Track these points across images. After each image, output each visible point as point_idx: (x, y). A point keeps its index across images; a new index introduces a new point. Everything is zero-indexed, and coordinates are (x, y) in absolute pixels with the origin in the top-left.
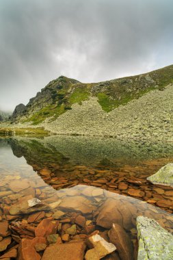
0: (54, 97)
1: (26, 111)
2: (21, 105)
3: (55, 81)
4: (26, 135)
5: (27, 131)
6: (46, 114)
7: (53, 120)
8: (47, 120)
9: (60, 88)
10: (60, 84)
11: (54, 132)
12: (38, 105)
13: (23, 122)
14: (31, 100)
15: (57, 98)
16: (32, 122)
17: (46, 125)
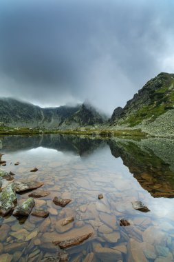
0: (152, 98)
1: (123, 113)
2: (119, 108)
3: (153, 80)
4: (124, 137)
5: (124, 133)
6: (143, 116)
7: (151, 121)
8: (144, 121)
9: (159, 86)
10: (160, 81)
11: (151, 134)
12: (135, 107)
13: (121, 124)
14: (128, 103)
15: (155, 98)
16: (129, 124)
17: (143, 127)
